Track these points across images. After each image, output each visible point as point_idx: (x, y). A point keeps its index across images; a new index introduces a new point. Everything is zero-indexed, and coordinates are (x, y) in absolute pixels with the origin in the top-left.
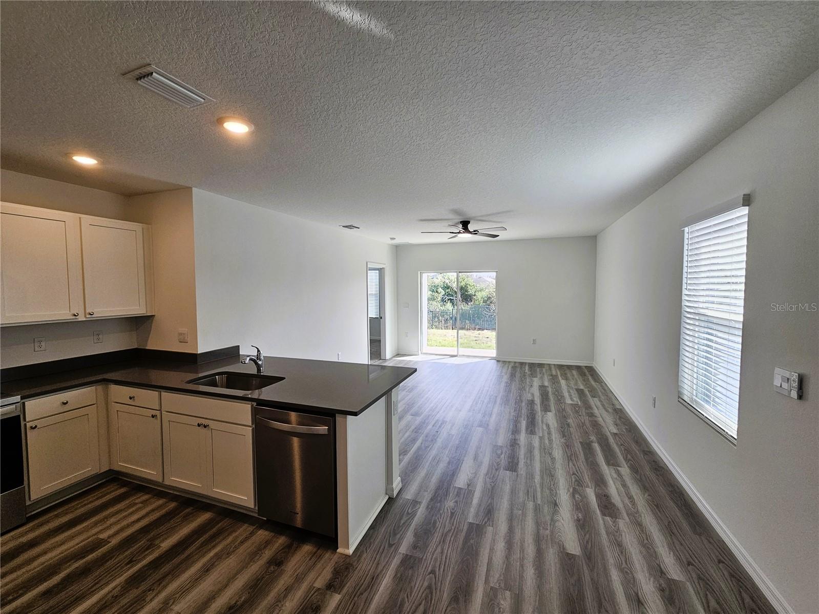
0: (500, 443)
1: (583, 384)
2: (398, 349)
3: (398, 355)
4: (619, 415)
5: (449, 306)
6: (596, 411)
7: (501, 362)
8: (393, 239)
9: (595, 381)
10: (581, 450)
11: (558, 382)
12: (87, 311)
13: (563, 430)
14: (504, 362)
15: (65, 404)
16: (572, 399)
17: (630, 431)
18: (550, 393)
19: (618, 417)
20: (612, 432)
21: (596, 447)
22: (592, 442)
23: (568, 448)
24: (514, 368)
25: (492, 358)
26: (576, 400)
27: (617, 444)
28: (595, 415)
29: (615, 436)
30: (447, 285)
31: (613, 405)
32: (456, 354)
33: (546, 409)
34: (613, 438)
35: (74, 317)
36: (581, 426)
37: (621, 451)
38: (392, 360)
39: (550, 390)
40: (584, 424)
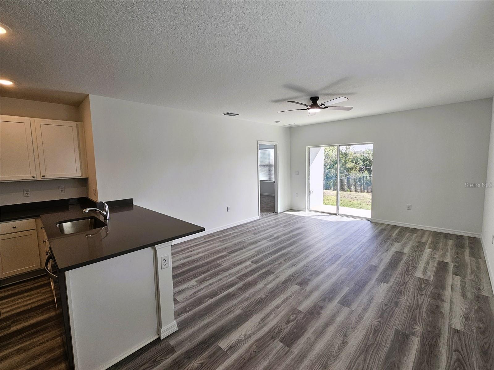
0: (301, 309)
1: (452, 256)
2: (291, 206)
3: (291, 210)
4: (479, 304)
5: (366, 173)
6: (447, 293)
7: (373, 224)
8: (277, 122)
9: (472, 254)
10: (389, 341)
11: (422, 251)
12: (42, 175)
13: (385, 308)
14: (377, 224)
15: (14, 228)
16: (424, 273)
17: (483, 333)
18: (403, 261)
19: (476, 307)
20: (453, 326)
21: (415, 343)
22: (413, 334)
23: (374, 334)
24: (382, 231)
25: (367, 219)
26: (431, 275)
27: (450, 347)
28: (443, 298)
29: (454, 335)
30: (366, 158)
31: (479, 289)
32: (335, 212)
33: (384, 278)
34: (449, 337)
35: (33, 178)
36: (414, 309)
37: (449, 358)
38: (283, 213)
39: (405, 258)
40: (419, 307)
